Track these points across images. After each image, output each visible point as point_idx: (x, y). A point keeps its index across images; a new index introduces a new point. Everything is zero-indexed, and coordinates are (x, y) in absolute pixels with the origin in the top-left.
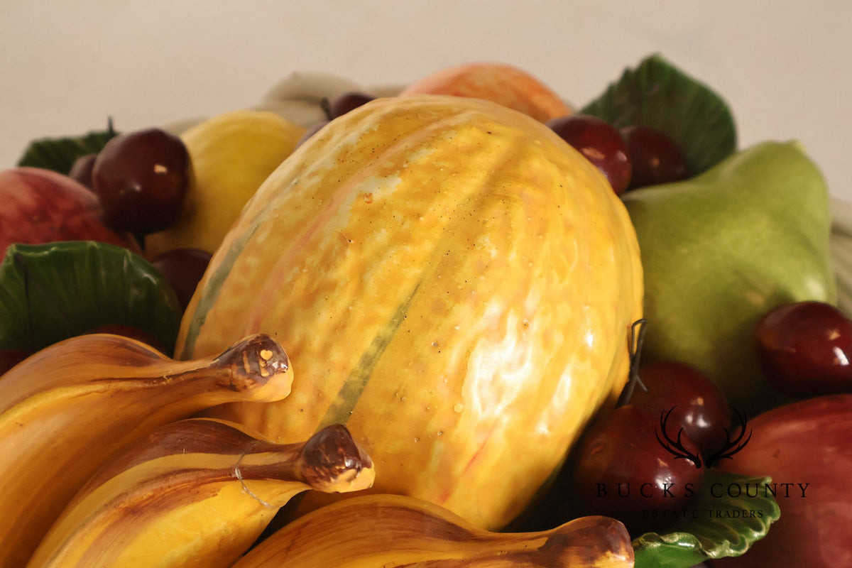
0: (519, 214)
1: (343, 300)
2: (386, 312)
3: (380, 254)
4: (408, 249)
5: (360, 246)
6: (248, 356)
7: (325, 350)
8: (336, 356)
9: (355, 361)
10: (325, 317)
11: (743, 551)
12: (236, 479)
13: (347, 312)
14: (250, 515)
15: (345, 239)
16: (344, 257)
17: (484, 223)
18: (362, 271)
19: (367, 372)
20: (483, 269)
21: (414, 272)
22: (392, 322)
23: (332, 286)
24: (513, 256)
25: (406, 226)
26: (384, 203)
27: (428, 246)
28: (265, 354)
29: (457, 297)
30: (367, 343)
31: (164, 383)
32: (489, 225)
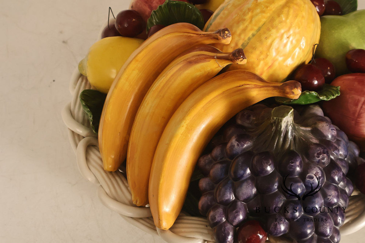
0: (291, 11)
1: (246, 23)
2: (256, 28)
3: (257, 15)
4: (264, 14)
5: (253, 12)
6: (222, 32)
7: (240, 35)
8: (242, 36)
9: (246, 38)
10: (241, 27)
11: (329, 100)
12: (215, 58)
13: (247, 27)
14: (216, 68)
15: (249, 10)
16: (248, 14)
17: (283, 12)
18: (252, 17)
19: (248, 42)
20: (281, 22)
21: (264, 20)
22: (257, 31)
23: (244, 20)
24: (288, 21)
25: (265, 9)
26: (260, 3)
27: (268, 15)
28: (226, 32)
29: (273, 27)
30: (250, 34)
31: (201, 36)
32: (284, 12)
